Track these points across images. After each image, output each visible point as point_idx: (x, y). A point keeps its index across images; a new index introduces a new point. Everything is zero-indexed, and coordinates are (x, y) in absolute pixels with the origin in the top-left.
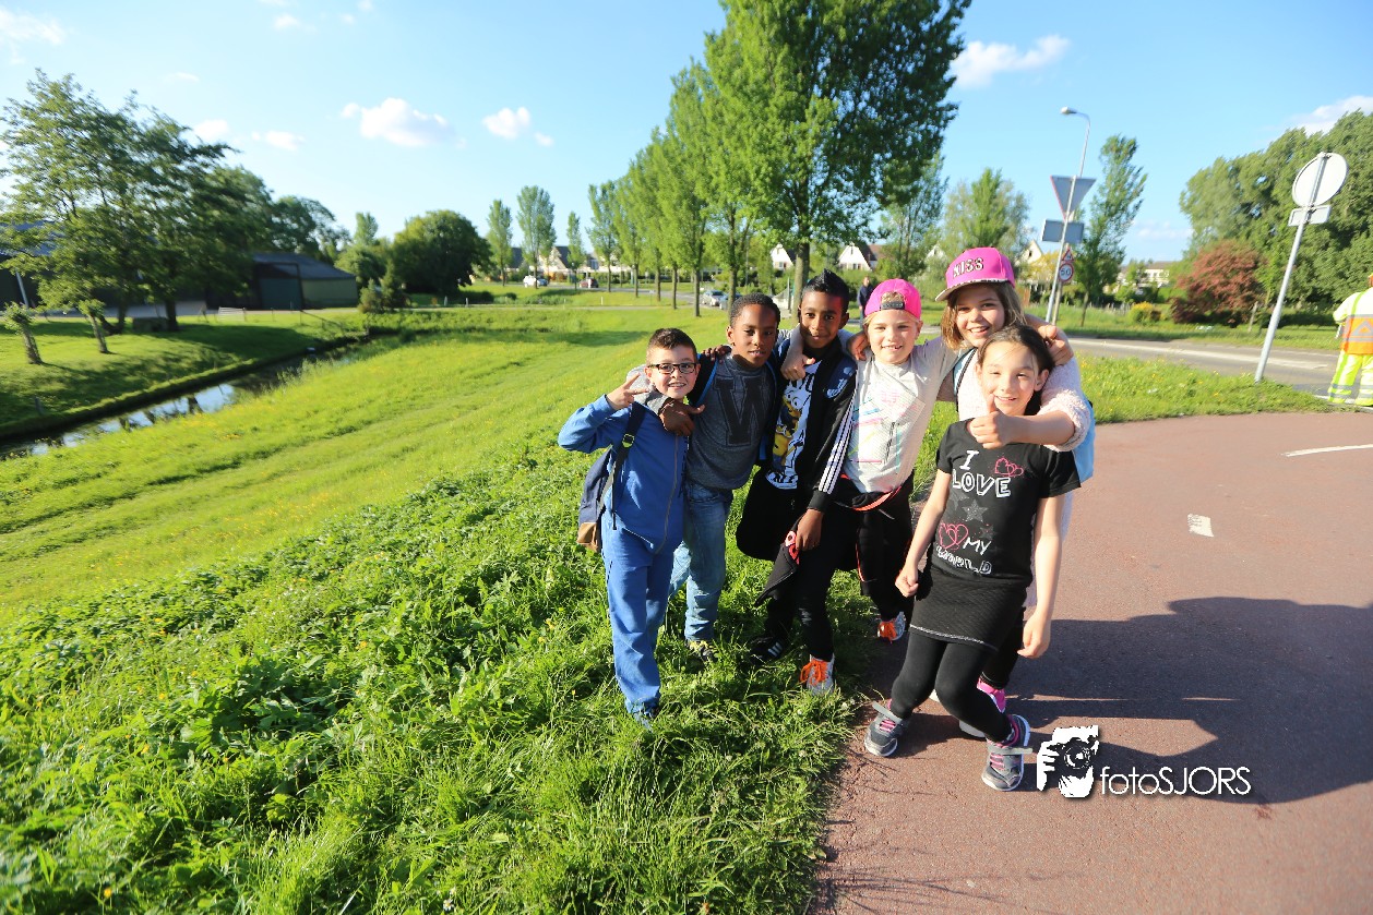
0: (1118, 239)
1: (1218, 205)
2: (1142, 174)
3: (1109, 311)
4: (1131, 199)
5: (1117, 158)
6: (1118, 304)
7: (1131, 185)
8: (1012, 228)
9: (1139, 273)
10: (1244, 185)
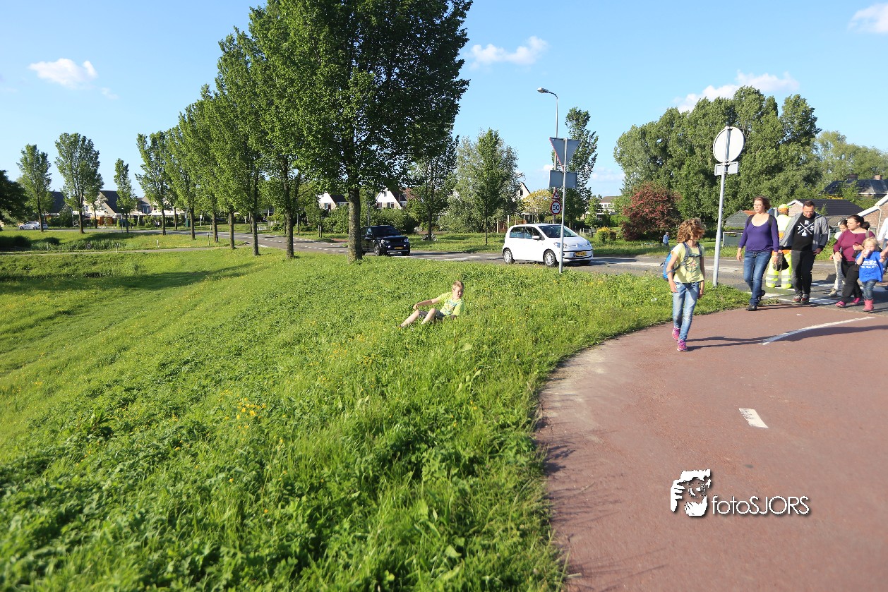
0: (585, 182)
1: (637, 158)
2: (595, 136)
4: (589, 154)
5: (577, 124)
6: (587, 228)
7: (589, 144)
9: (597, 205)
10: (649, 145)
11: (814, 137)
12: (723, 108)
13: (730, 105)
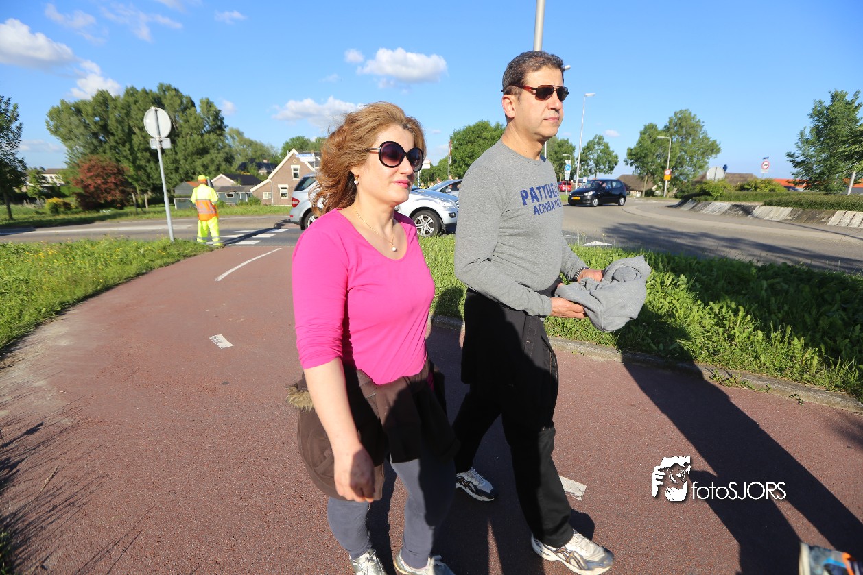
0: (13, 151)
1: (77, 132)
2: (12, 103)
3: (28, 206)
4: (10, 121)
6: (32, 200)
7: (6, 110)
9: (39, 176)
10: (87, 121)
11: (224, 130)
12: (150, 97)
13: (156, 97)
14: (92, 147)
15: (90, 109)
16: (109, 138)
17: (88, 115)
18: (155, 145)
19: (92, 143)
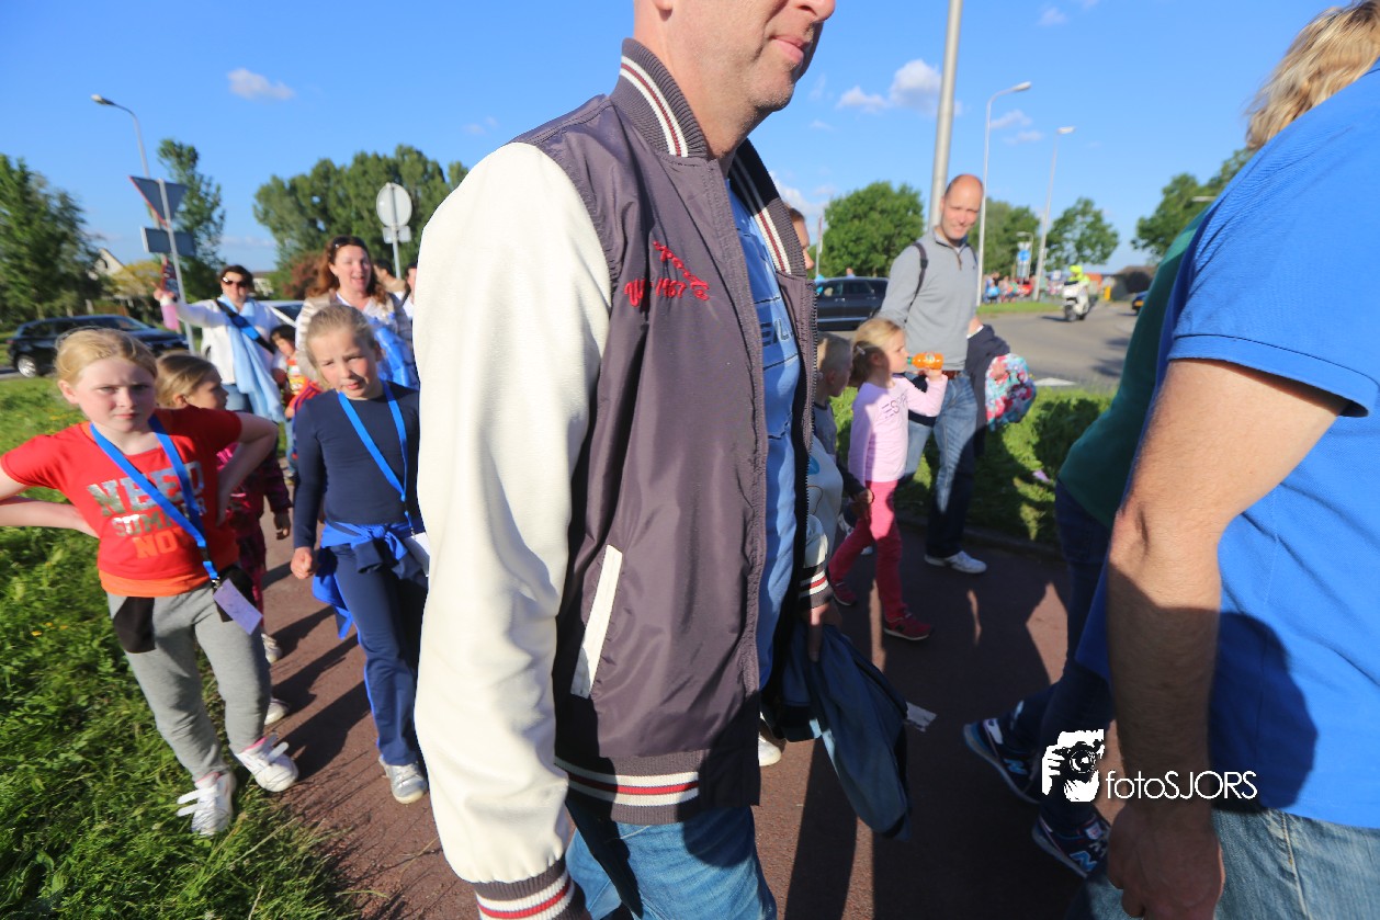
0: (214, 249)
2: (214, 183)
5: (181, 164)
7: (207, 194)
8: (70, 234)
10: (304, 203)
12: (384, 166)
13: (391, 164)
14: (309, 240)
15: (306, 186)
16: (330, 224)
17: (304, 196)
18: (389, 238)
19: (309, 235)
